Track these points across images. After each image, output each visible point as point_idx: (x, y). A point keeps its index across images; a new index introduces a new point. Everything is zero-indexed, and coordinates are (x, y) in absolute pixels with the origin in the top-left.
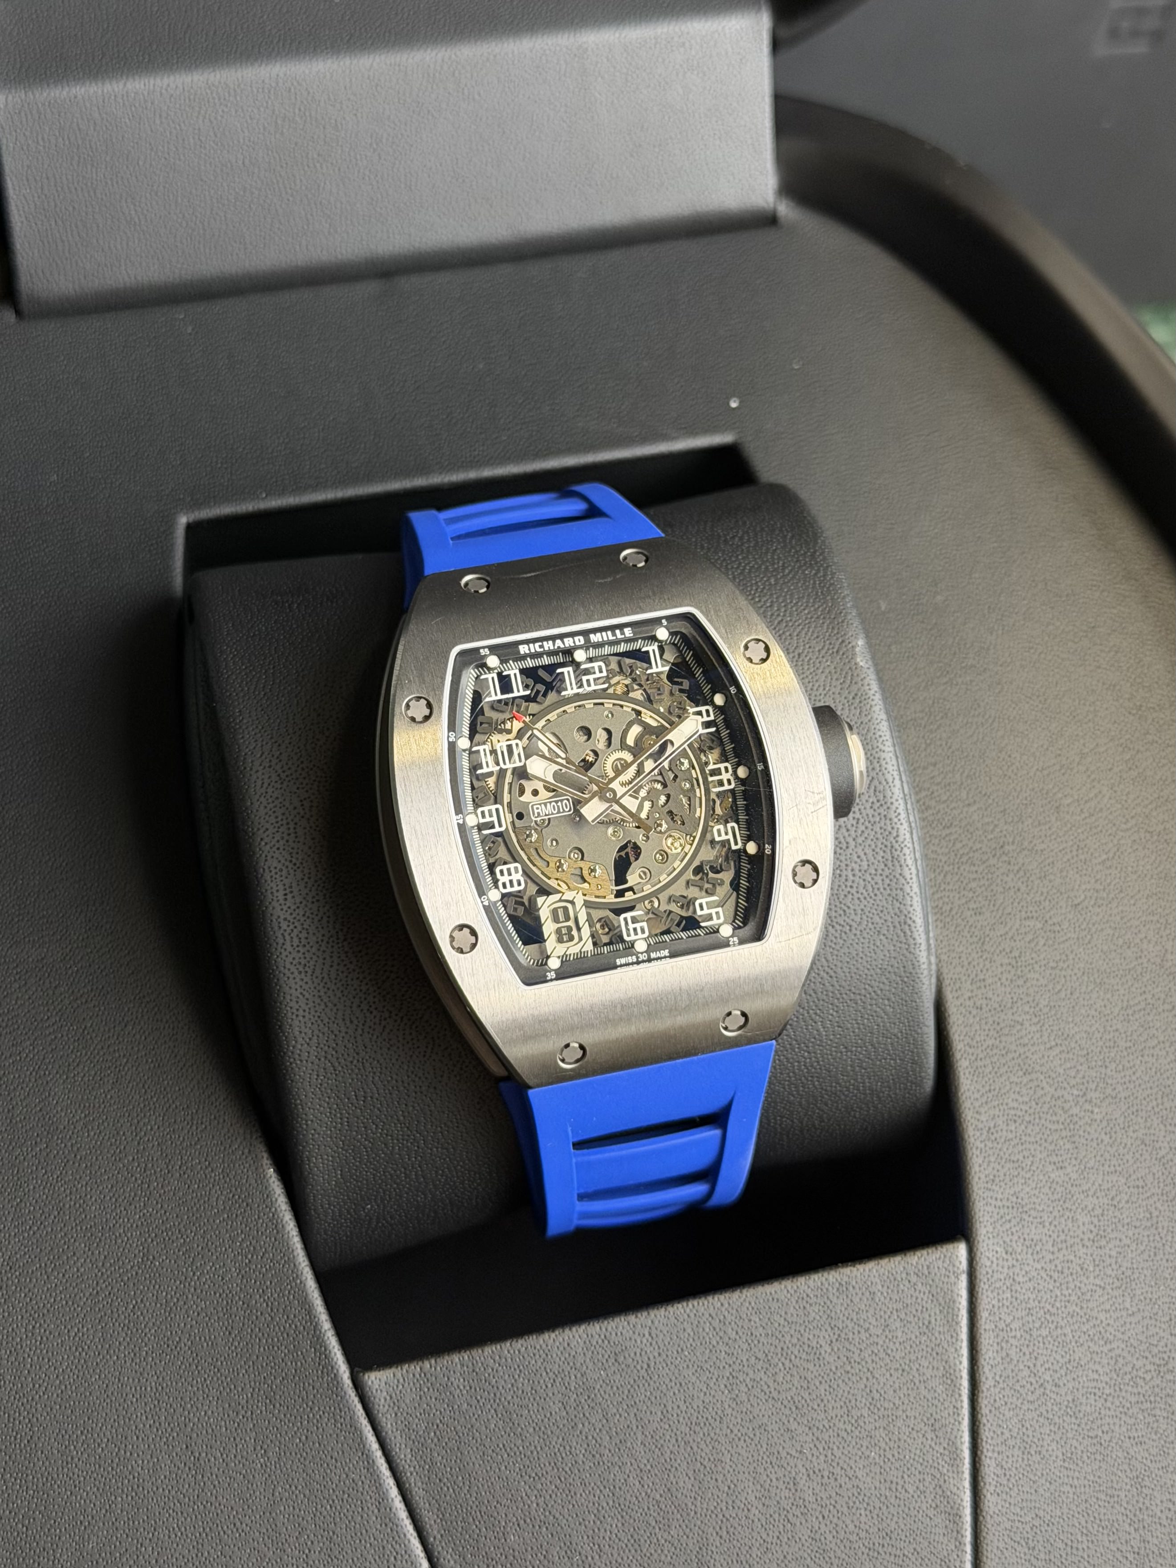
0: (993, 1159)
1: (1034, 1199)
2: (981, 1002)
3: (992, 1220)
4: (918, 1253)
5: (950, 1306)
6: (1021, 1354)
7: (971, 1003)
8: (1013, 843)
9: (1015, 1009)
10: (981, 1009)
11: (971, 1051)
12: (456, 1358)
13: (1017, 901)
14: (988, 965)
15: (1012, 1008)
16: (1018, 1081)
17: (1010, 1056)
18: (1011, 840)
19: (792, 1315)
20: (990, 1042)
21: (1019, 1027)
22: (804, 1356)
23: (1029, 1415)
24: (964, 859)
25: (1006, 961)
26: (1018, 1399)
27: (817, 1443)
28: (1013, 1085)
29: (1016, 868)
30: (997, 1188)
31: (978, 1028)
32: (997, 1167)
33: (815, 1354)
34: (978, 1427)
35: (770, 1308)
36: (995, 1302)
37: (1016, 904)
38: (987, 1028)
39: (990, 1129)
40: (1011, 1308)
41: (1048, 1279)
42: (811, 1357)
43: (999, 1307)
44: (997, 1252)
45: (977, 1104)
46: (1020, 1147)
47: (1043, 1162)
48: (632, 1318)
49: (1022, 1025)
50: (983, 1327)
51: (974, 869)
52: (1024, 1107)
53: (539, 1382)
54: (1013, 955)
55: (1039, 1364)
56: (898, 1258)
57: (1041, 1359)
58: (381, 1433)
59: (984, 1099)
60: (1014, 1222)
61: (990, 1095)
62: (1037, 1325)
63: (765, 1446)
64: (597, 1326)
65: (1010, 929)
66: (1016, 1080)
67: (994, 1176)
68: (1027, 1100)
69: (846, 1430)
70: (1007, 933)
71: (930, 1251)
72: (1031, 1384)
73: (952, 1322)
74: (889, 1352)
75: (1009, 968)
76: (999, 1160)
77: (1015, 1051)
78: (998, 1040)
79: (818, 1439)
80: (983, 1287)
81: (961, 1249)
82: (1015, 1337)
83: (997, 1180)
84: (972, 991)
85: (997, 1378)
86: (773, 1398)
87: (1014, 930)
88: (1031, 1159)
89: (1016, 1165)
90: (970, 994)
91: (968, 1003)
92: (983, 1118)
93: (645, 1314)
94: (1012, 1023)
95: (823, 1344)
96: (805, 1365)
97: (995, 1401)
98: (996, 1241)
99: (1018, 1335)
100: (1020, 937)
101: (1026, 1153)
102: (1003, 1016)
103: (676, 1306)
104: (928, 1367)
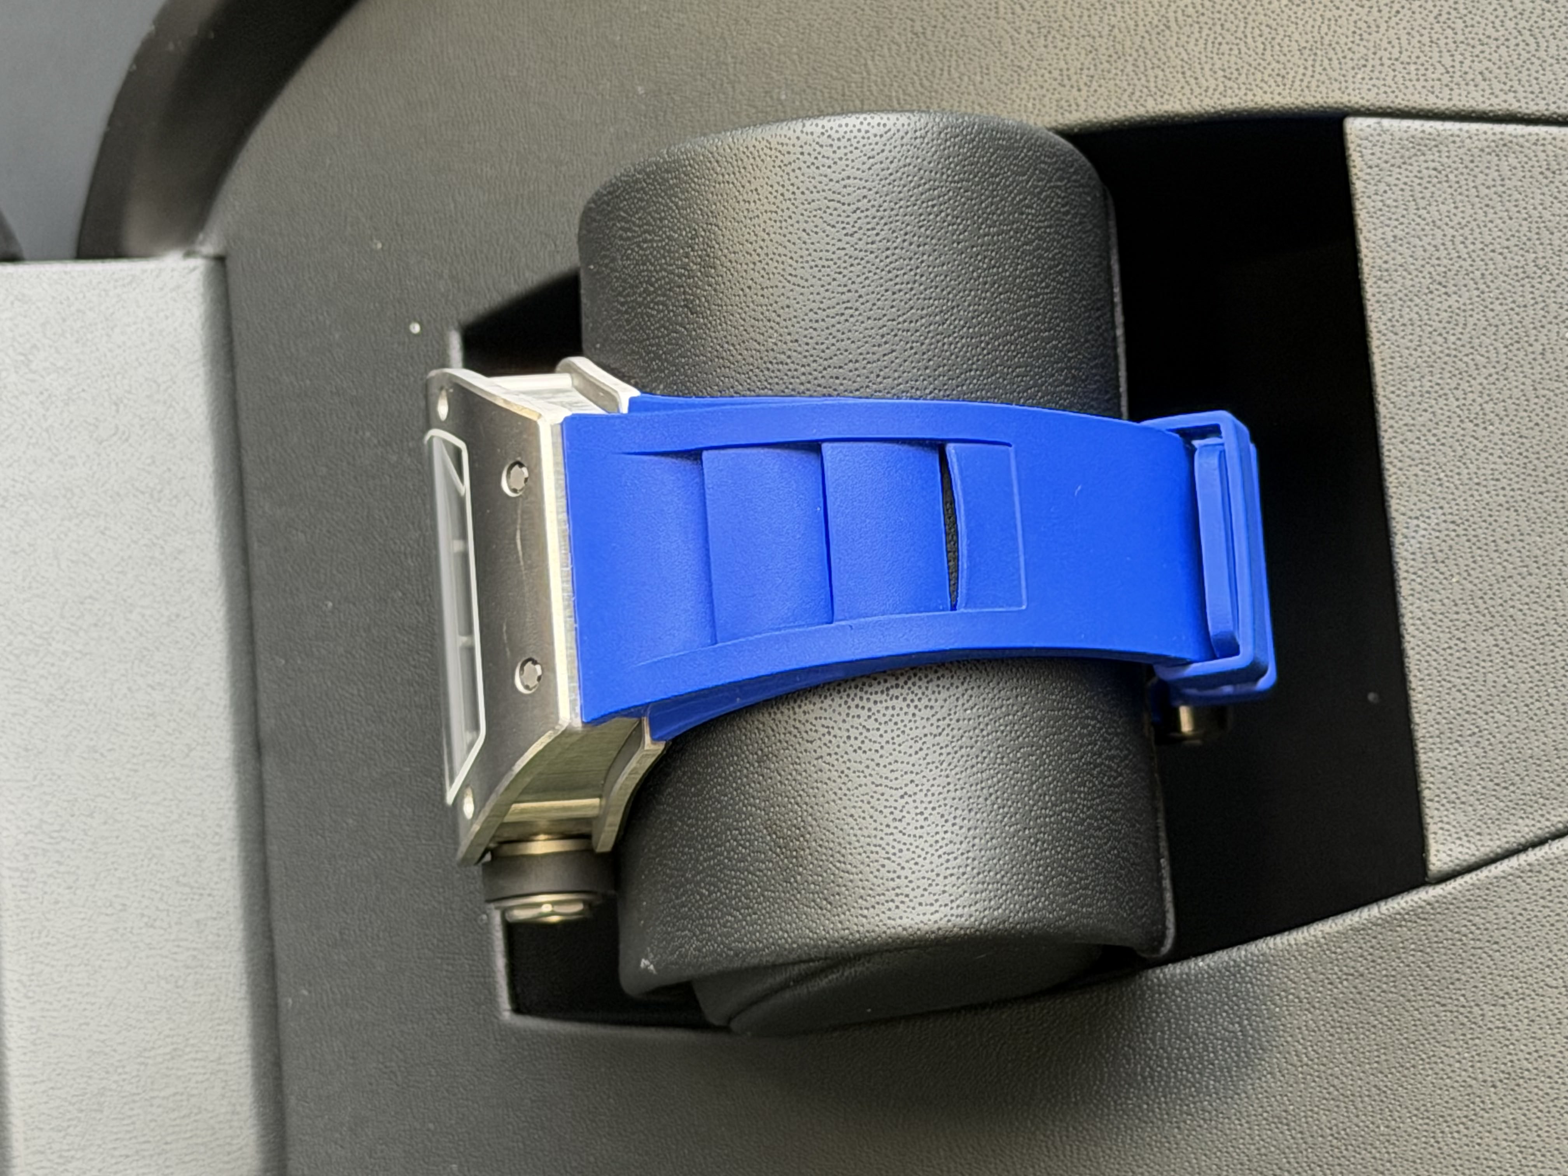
0: (1259, 76)
1: (1308, 28)
2: (1084, 77)
3: (1327, 82)
4: (1354, 179)
5: (1419, 144)
6: (1481, 55)
7: (1084, 89)
8: (912, 20)
9: (1096, 34)
10: (1092, 77)
11: (1138, 94)
12: (1422, 757)
13: (976, 21)
14: (1045, 64)
15: (1094, 38)
16: (1175, 36)
17: (1146, 43)
18: (909, 22)
19: (1411, 341)
20: (1129, 68)
21: (1116, 31)
22: (1459, 329)
23: (1553, 51)
24: (926, 83)
25: (1042, 41)
26: (1532, 63)
27: (1561, 319)
28: (1180, 43)
29: (941, 19)
30: (1292, 73)
31: (1112, 82)
32: (1269, 71)
33: (1458, 315)
34: (1560, 116)
35: (1400, 368)
36: (1419, 85)
37: (981, 23)
38: (1114, 71)
39: (1225, 77)
40: (1427, 65)
41: (1400, 16)
42: (1461, 320)
43: (1426, 80)
44: (1363, 79)
45: (1197, 91)
46: (1250, 40)
47: (1269, 13)
48: (1398, 539)
49: (1113, 26)
50: (1445, 101)
51: (938, 72)
52: (1205, 31)
53: (1459, 658)
54: (1036, 31)
55: (1495, 35)
56: (1358, 205)
57: (1490, 31)
58: (1497, 854)
59: (1192, 81)
60: (1331, 54)
61: (1188, 73)
62: (1449, 32)
63: (1557, 384)
64: (1402, 583)
65: (1007, 32)
66: (1175, 39)
67: (1278, 75)
68: (1196, 26)
69: (1549, 282)
70: (1011, 37)
71: (1352, 164)
72: (1517, 45)
73: (1438, 142)
74: (1464, 222)
75: (1050, 38)
76: (1261, 68)
77: (1143, 37)
78: (1128, 58)
79: (1556, 318)
80: (1401, 102)
81: (1354, 127)
82: (1461, 62)
83: (1283, 72)
84: (1072, 87)
85: (1507, 88)
86: (1504, 370)
87: (1008, 28)
88: (1263, 27)
89: (1269, 47)
90: (1075, 90)
91: (1084, 93)
92: (1212, 83)
93: (1394, 524)
94: (1111, 38)
95: (1448, 304)
96: (1470, 327)
97: (1532, 93)
98: (1350, 80)
99: (1460, 58)
100: (1017, 20)
101: (1257, 32)
102: (1102, 50)
103: (1388, 484)
104: (1487, 175)
